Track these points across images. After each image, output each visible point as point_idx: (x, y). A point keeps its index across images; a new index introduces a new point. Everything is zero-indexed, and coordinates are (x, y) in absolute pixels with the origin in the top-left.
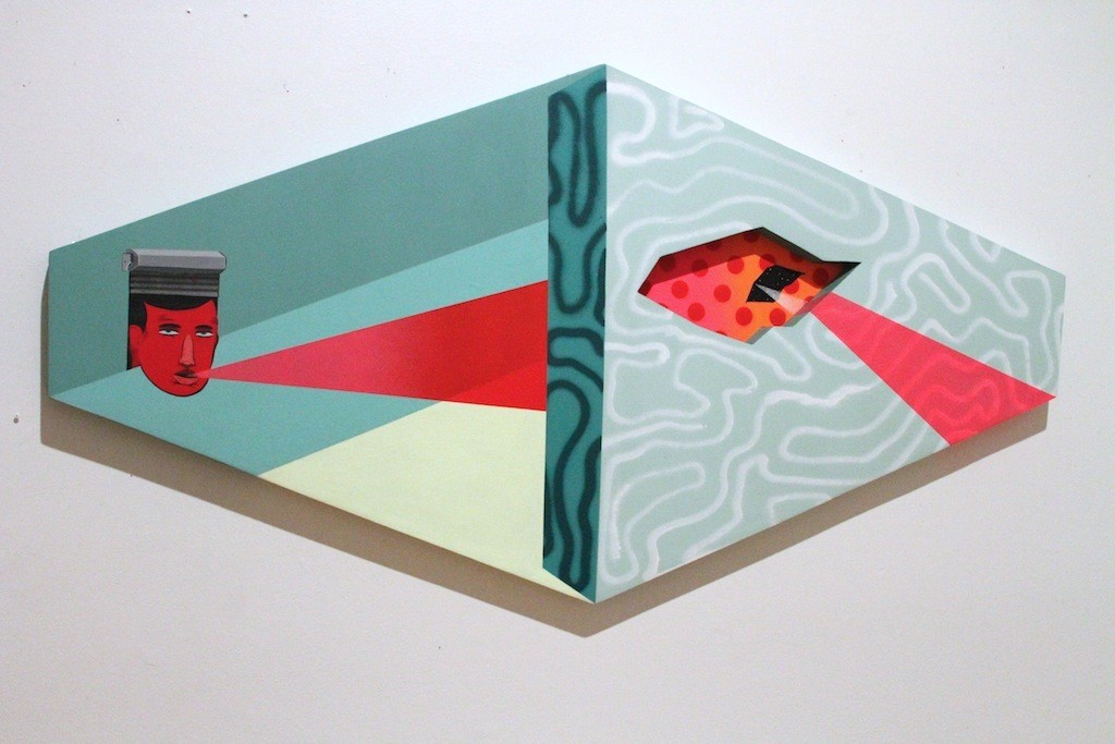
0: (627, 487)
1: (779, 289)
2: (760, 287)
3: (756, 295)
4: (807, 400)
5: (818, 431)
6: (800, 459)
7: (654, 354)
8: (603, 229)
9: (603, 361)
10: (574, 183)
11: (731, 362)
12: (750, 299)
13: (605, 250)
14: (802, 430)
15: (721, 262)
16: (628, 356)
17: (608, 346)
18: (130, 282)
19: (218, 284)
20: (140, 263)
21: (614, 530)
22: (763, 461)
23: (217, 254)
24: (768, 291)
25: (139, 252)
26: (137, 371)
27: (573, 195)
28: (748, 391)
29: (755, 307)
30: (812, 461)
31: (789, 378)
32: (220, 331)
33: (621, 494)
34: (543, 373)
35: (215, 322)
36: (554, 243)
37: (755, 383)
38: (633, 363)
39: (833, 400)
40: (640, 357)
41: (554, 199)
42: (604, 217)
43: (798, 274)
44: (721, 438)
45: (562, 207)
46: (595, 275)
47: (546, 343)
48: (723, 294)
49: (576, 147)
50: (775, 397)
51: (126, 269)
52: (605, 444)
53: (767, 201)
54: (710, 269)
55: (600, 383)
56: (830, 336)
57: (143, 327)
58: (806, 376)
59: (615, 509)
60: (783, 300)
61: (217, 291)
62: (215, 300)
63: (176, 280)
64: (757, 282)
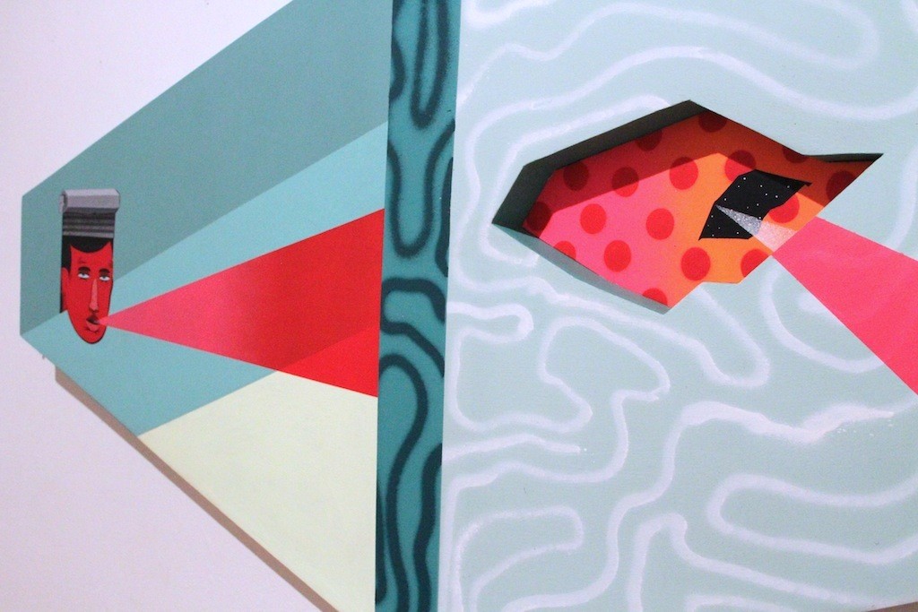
0: (474, 527)
1: (759, 214)
2: (725, 211)
3: (718, 226)
4: (760, 424)
5: (780, 486)
6: (747, 535)
7: (511, 323)
8: (451, 128)
9: (445, 329)
10: (419, 66)
11: (626, 343)
12: (706, 233)
13: (452, 160)
14: (752, 481)
15: (660, 170)
16: (478, 324)
17: (452, 307)
18: (64, 224)
19: (113, 225)
20: (70, 205)
21: (457, 589)
22: (679, 525)
23: (113, 192)
24: (740, 218)
25: (70, 193)
26: (66, 313)
27: (418, 82)
28: (653, 396)
29: (715, 247)
30: (770, 542)
31: (725, 379)
32: (114, 277)
33: (466, 536)
34: (376, 343)
35: (111, 265)
36: (393, 156)
37: (666, 384)
38: (484, 336)
39: (812, 431)
40: (492, 326)
41: (395, 93)
42: (452, 110)
43: (797, 186)
44: (608, 473)
45: (405, 101)
46: (438, 199)
47: (380, 300)
48: (661, 225)
49: (424, 11)
50: (701, 413)
51: (61, 210)
52: (447, 456)
53: (696, 52)
54: (642, 183)
55: (440, 362)
56: (811, 304)
57: (69, 271)
58: (760, 378)
59: (458, 558)
60: (767, 232)
61: (112, 232)
62: (111, 240)
63: (91, 221)
64: (719, 202)
